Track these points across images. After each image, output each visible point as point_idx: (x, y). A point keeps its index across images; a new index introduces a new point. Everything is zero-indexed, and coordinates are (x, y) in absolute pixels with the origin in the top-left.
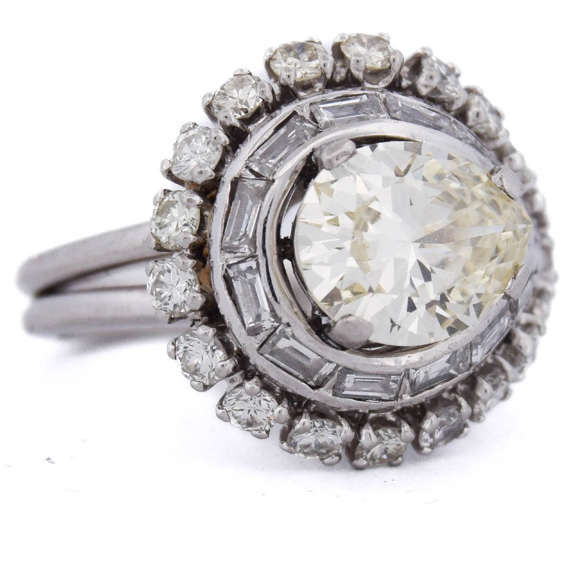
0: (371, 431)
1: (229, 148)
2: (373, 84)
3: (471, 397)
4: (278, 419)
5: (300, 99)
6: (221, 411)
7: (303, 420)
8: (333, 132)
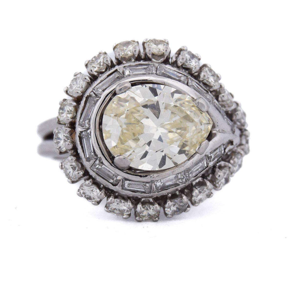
0: (141, 206)
1: (90, 83)
2: (157, 60)
3: (190, 195)
4: (99, 197)
5: (123, 64)
6: (79, 192)
7: (111, 198)
8: (129, 79)
